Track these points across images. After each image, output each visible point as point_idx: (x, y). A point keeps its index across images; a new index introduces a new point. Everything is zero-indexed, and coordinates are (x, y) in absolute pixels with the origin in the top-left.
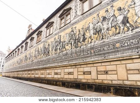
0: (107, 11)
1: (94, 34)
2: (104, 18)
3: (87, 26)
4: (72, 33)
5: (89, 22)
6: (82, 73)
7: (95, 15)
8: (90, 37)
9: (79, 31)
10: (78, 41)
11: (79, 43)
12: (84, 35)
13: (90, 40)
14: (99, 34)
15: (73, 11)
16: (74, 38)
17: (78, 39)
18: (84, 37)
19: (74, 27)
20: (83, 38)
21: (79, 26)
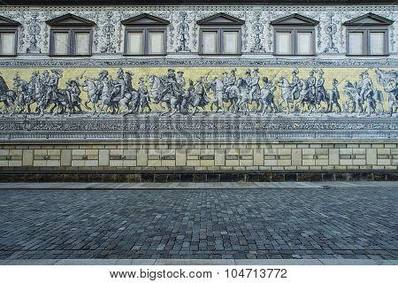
0: (248, 73)
1: (223, 99)
2: (243, 83)
3: (209, 81)
4: (171, 80)
5: (214, 76)
6: (197, 158)
7: (229, 70)
8: (217, 103)
9: (191, 84)
10: (187, 102)
11: (190, 107)
12: (202, 95)
13: (215, 107)
14: (232, 103)
15: (175, 32)
16: (178, 94)
17: (187, 99)
18: (203, 98)
19: (177, 69)
20: (201, 101)
21: (192, 74)
